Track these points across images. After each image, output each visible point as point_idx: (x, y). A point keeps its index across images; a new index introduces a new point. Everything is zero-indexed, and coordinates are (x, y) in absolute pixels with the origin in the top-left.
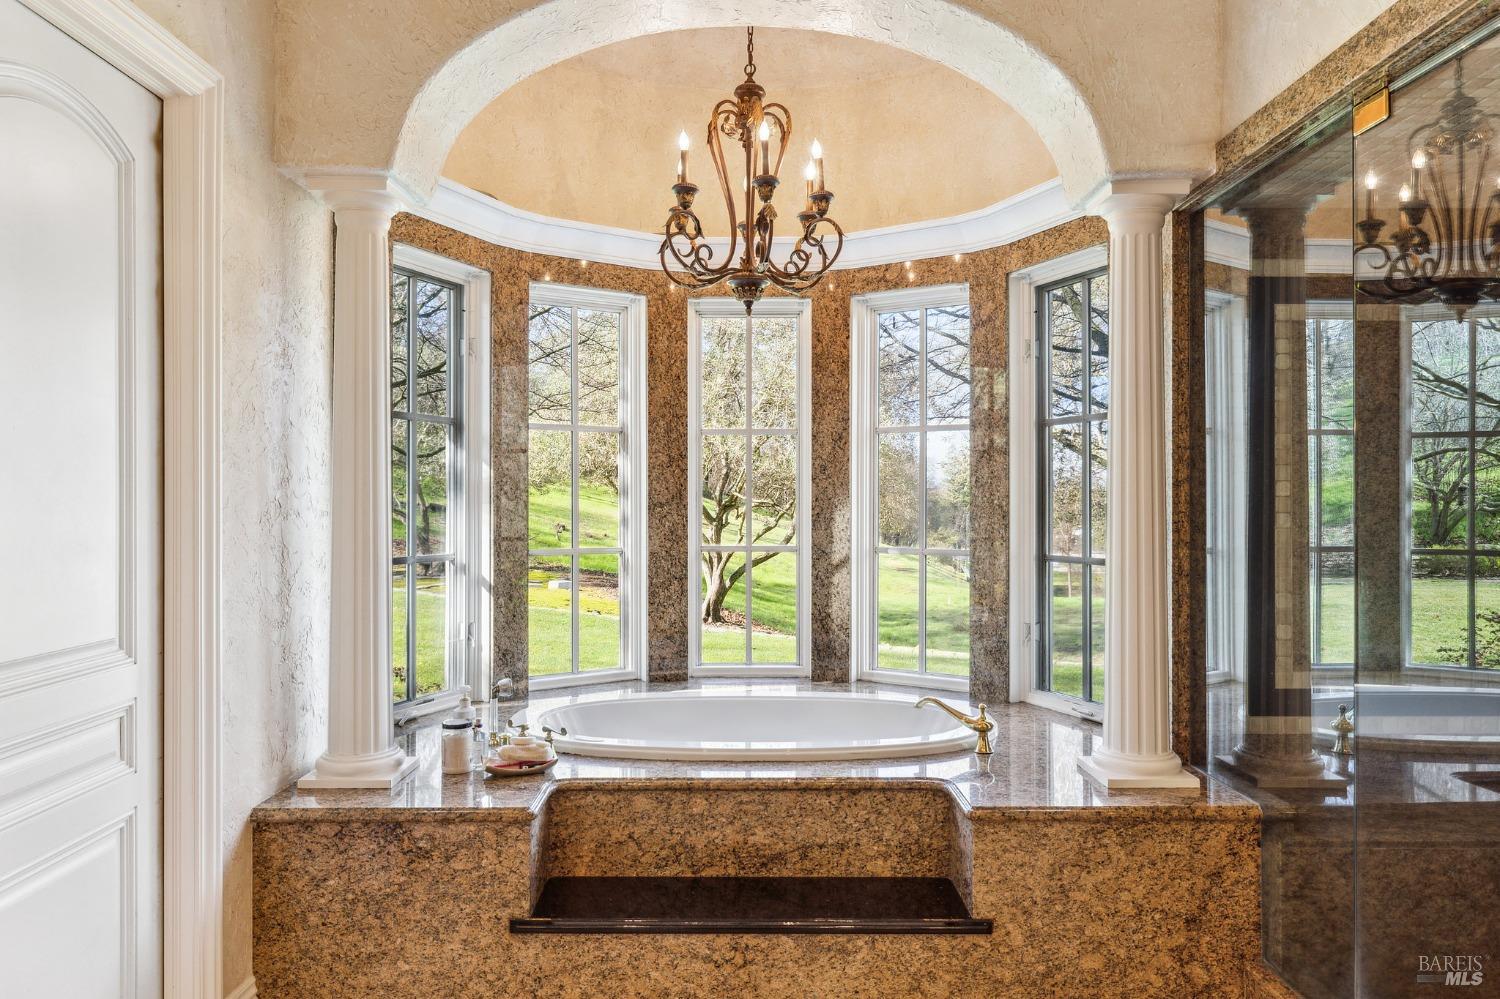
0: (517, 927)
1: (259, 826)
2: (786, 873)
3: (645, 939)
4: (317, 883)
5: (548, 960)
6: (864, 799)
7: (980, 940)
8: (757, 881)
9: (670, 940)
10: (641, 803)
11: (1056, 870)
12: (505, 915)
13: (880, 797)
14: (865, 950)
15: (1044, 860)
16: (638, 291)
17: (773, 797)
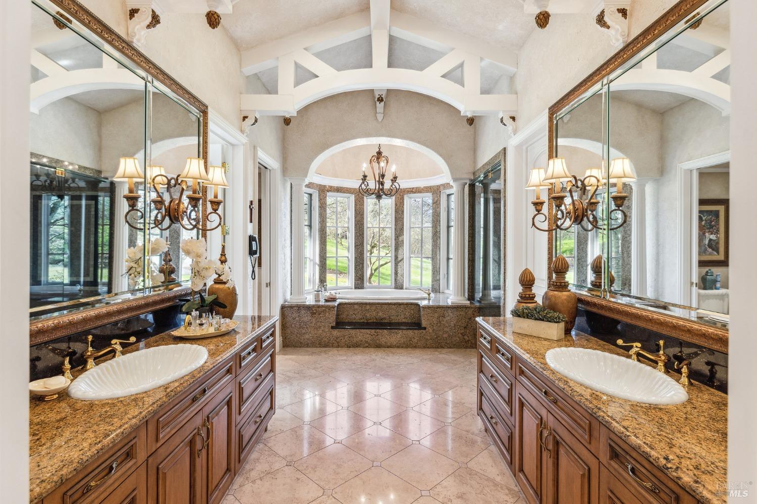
0: (332, 327)
1: (283, 308)
2: (386, 321)
3: (358, 330)
4: (294, 319)
5: (339, 334)
6: (402, 306)
7: (424, 331)
8: (380, 323)
9: (362, 331)
10: (356, 307)
11: (438, 318)
12: (330, 325)
13: (406, 306)
14: (401, 333)
15: (436, 315)
16: (352, 194)
17: (383, 306)
